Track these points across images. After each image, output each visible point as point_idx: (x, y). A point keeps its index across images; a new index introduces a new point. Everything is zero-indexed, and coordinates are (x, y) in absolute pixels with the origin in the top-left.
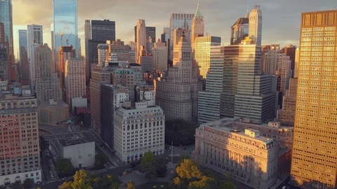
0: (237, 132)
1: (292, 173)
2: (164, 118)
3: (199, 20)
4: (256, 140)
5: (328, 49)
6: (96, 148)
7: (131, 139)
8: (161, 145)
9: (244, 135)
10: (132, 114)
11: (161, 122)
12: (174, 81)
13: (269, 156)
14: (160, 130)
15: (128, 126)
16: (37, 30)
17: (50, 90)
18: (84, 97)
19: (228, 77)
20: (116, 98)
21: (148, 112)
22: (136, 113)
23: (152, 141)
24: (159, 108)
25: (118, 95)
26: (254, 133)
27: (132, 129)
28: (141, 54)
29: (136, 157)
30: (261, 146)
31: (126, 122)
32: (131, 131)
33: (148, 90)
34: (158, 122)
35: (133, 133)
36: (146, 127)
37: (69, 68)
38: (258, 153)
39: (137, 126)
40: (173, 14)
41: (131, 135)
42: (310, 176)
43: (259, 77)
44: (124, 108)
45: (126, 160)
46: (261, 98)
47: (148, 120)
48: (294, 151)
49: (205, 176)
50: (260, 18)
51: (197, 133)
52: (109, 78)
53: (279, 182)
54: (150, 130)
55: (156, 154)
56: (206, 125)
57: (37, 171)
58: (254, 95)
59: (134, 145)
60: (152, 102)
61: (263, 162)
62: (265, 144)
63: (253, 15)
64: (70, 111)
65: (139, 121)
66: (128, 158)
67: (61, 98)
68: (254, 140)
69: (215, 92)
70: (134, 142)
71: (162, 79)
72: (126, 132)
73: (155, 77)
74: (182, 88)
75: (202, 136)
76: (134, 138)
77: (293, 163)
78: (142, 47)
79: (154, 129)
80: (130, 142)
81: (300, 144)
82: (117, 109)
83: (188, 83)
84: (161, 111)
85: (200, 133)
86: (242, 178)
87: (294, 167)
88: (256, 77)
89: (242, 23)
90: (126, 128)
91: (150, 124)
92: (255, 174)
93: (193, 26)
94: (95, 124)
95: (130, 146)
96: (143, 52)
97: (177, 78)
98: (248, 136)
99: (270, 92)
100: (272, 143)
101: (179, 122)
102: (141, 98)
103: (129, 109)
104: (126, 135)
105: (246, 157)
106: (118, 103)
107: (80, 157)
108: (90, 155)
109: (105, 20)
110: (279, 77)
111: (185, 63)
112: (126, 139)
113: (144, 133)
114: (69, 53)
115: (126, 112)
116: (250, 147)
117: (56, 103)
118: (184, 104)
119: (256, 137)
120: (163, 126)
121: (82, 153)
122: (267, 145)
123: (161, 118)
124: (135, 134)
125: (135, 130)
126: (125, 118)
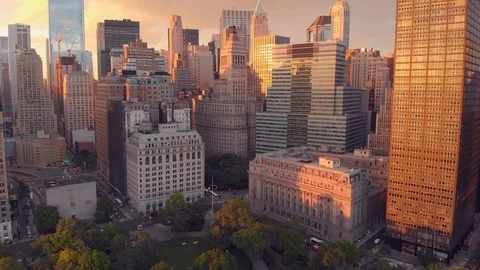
0: (308, 162)
1: (388, 217)
2: (202, 147)
3: (261, 19)
4: (335, 172)
5: (437, 28)
6: (98, 192)
7: (151, 177)
8: (199, 187)
9: (318, 165)
10: (152, 140)
11: (199, 153)
12: (222, 98)
13: (353, 194)
14: (197, 166)
15: (147, 159)
16: (22, 32)
17: (39, 118)
18: (90, 128)
19: (298, 90)
20: (129, 118)
21: (178, 137)
22: (159, 140)
23: (185, 183)
24: (195, 133)
25: (133, 114)
26: (332, 162)
27: (154, 163)
28: (175, 66)
29: (160, 205)
30: (341, 179)
31: (143, 153)
32: (151, 166)
33: (178, 108)
34: (194, 154)
35: (154, 169)
36: (174, 160)
37: (69, 87)
38: (337, 189)
39: (160, 158)
40: (224, 11)
41: (151, 172)
42: (414, 220)
43: (342, 88)
44: (141, 132)
45: (144, 210)
46: (345, 118)
47: (178, 149)
48: (390, 185)
49: (257, 223)
50: (347, 13)
51: (251, 168)
52: (121, 91)
53: (369, 234)
54: (181, 165)
55: (191, 201)
56: (265, 156)
57: (5, 224)
58: (334, 114)
59: (157, 187)
60: (185, 125)
61: (345, 203)
62: (347, 175)
63: (337, 9)
64: (69, 148)
65: (164, 151)
66: (148, 207)
67: (56, 130)
68: (332, 171)
69: (280, 113)
70: (157, 182)
71: (204, 97)
72: (144, 166)
73: (195, 95)
74: (232, 108)
75: (258, 171)
76: (157, 176)
77: (389, 203)
78: (177, 55)
79: (188, 164)
80: (151, 183)
81: (398, 174)
82: (130, 134)
83: (242, 102)
84: (199, 137)
85: (255, 168)
86: (316, 230)
87: (391, 209)
88: (338, 88)
89: (323, 24)
90: (144, 161)
91: (181, 156)
92: (335, 221)
93: (252, 27)
94: (102, 162)
95: (151, 188)
96: (179, 63)
97: (225, 94)
98: (324, 167)
99: (359, 112)
100: (358, 175)
101: (229, 157)
102: (169, 119)
103: (148, 133)
104: (144, 172)
105: (321, 198)
106: (132, 125)
107: (73, 205)
108: (88, 202)
109: (125, 20)
110: (373, 90)
111: (237, 72)
112: (144, 178)
113: (171, 169)
114: (70, 67)
115: (144, 138)
116: (326, 181)
117: (47, 136)
118: (236, 132)
119: (335, 168)
120: (202, 160)
121: (76, 199)
122: (351, 177)
123: (199, 147)
124: (157, 171)
125: (157, 165)
126: (142, 146)
